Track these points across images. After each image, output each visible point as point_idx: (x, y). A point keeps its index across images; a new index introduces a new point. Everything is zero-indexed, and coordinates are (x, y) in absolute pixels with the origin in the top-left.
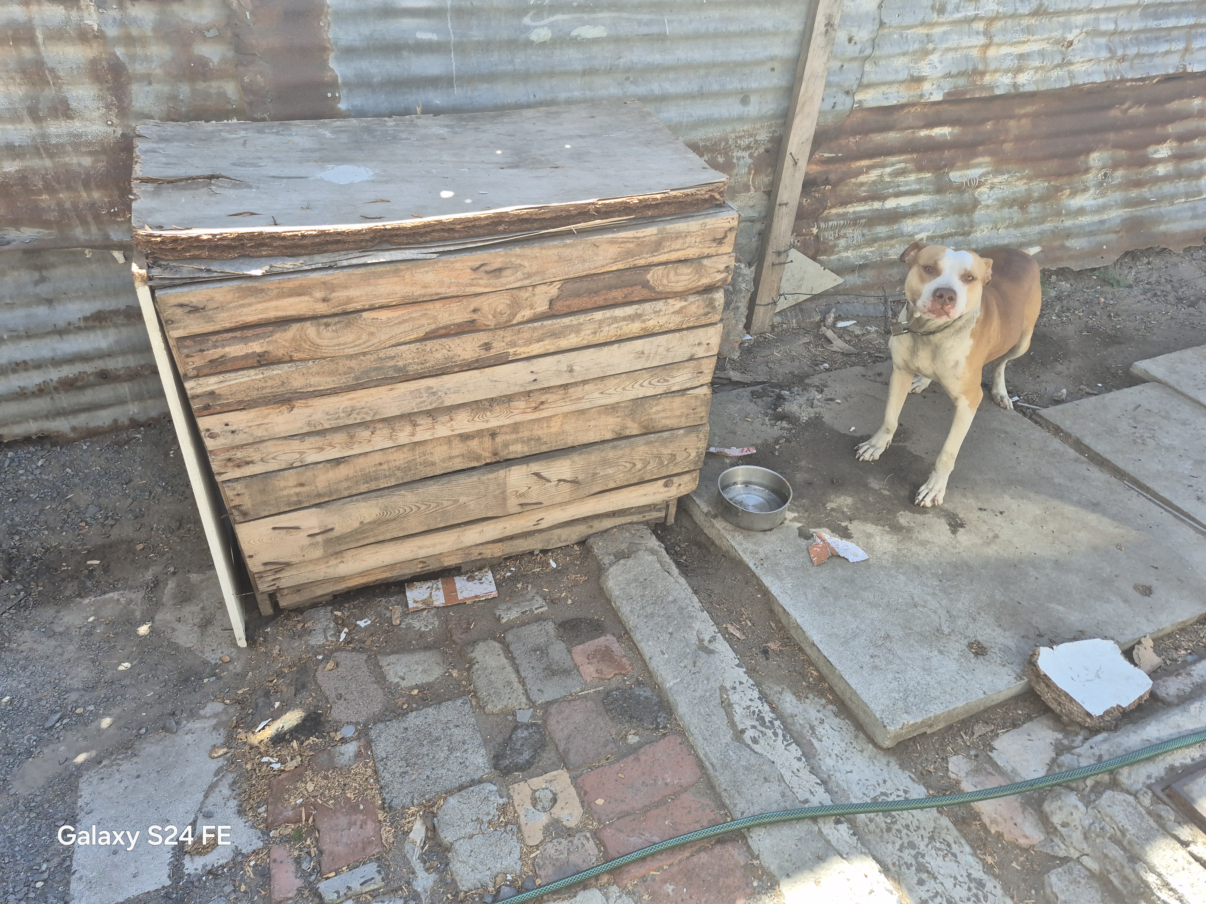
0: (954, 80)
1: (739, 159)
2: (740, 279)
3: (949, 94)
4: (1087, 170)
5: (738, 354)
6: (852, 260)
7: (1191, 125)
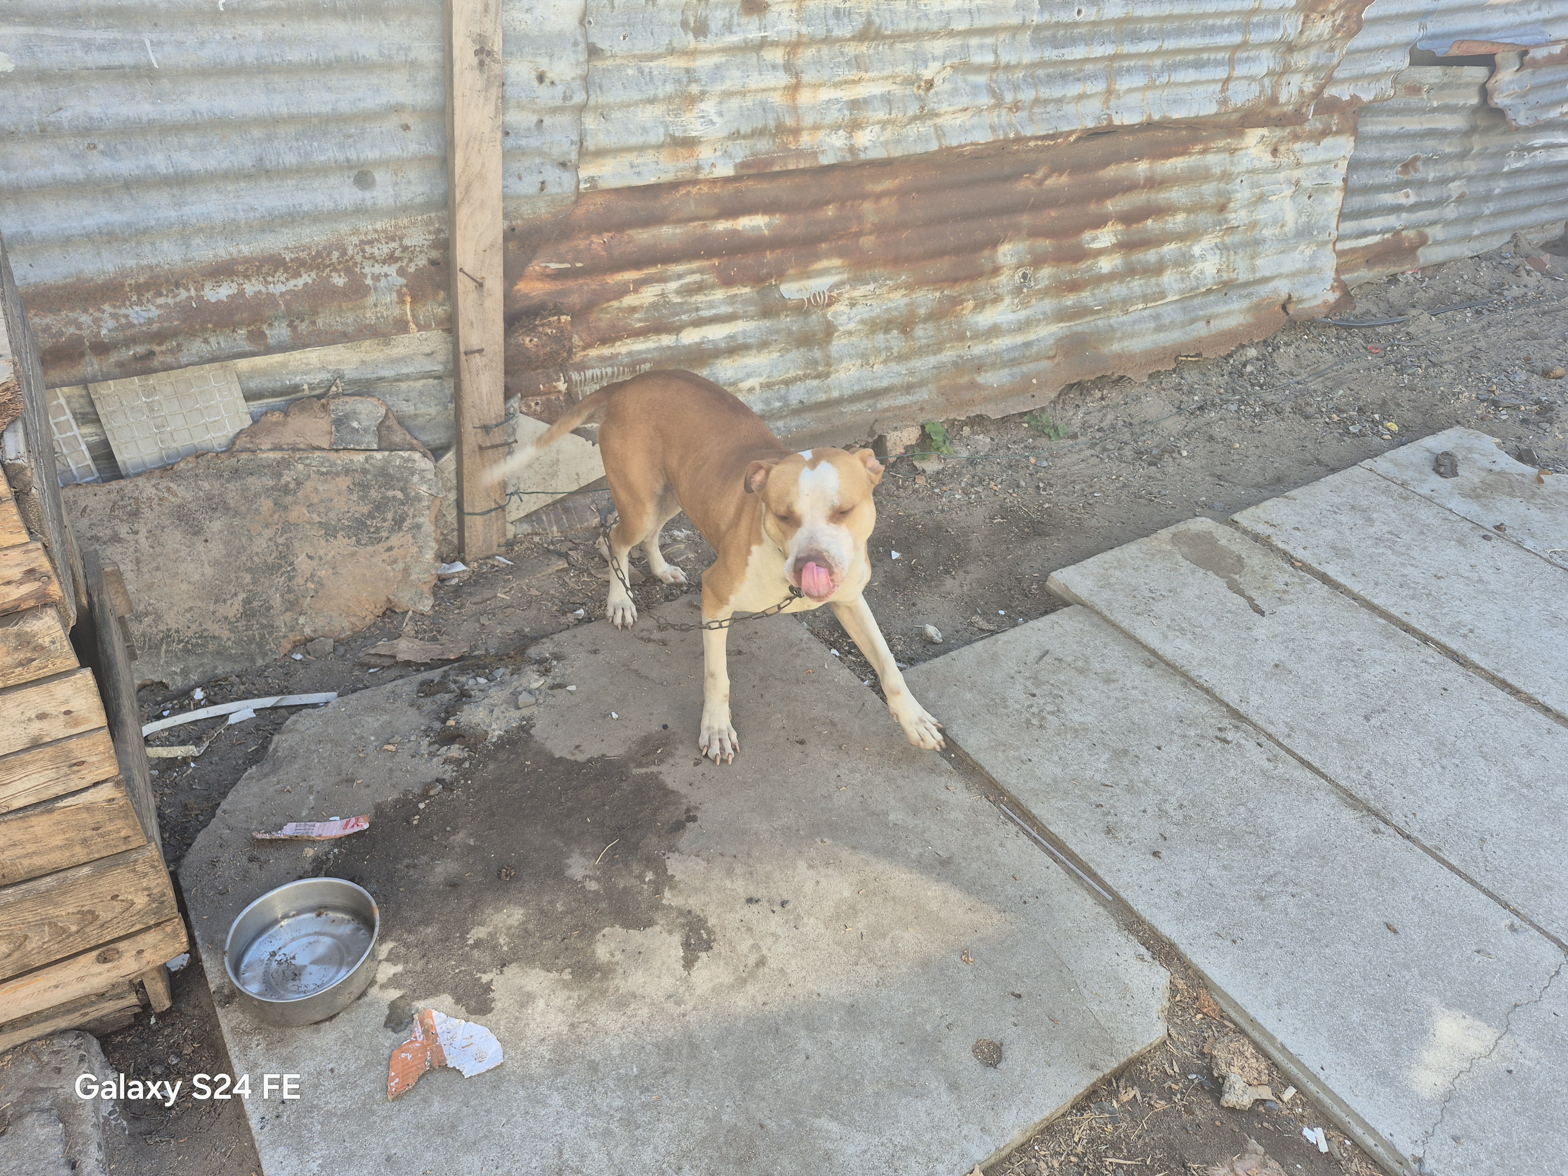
0: (750, 142)
1: (376, 278)
2: (416, 478)
3: (743, 165)
4: (996, 271)
5: (431, 602)
7: (1138, 199)
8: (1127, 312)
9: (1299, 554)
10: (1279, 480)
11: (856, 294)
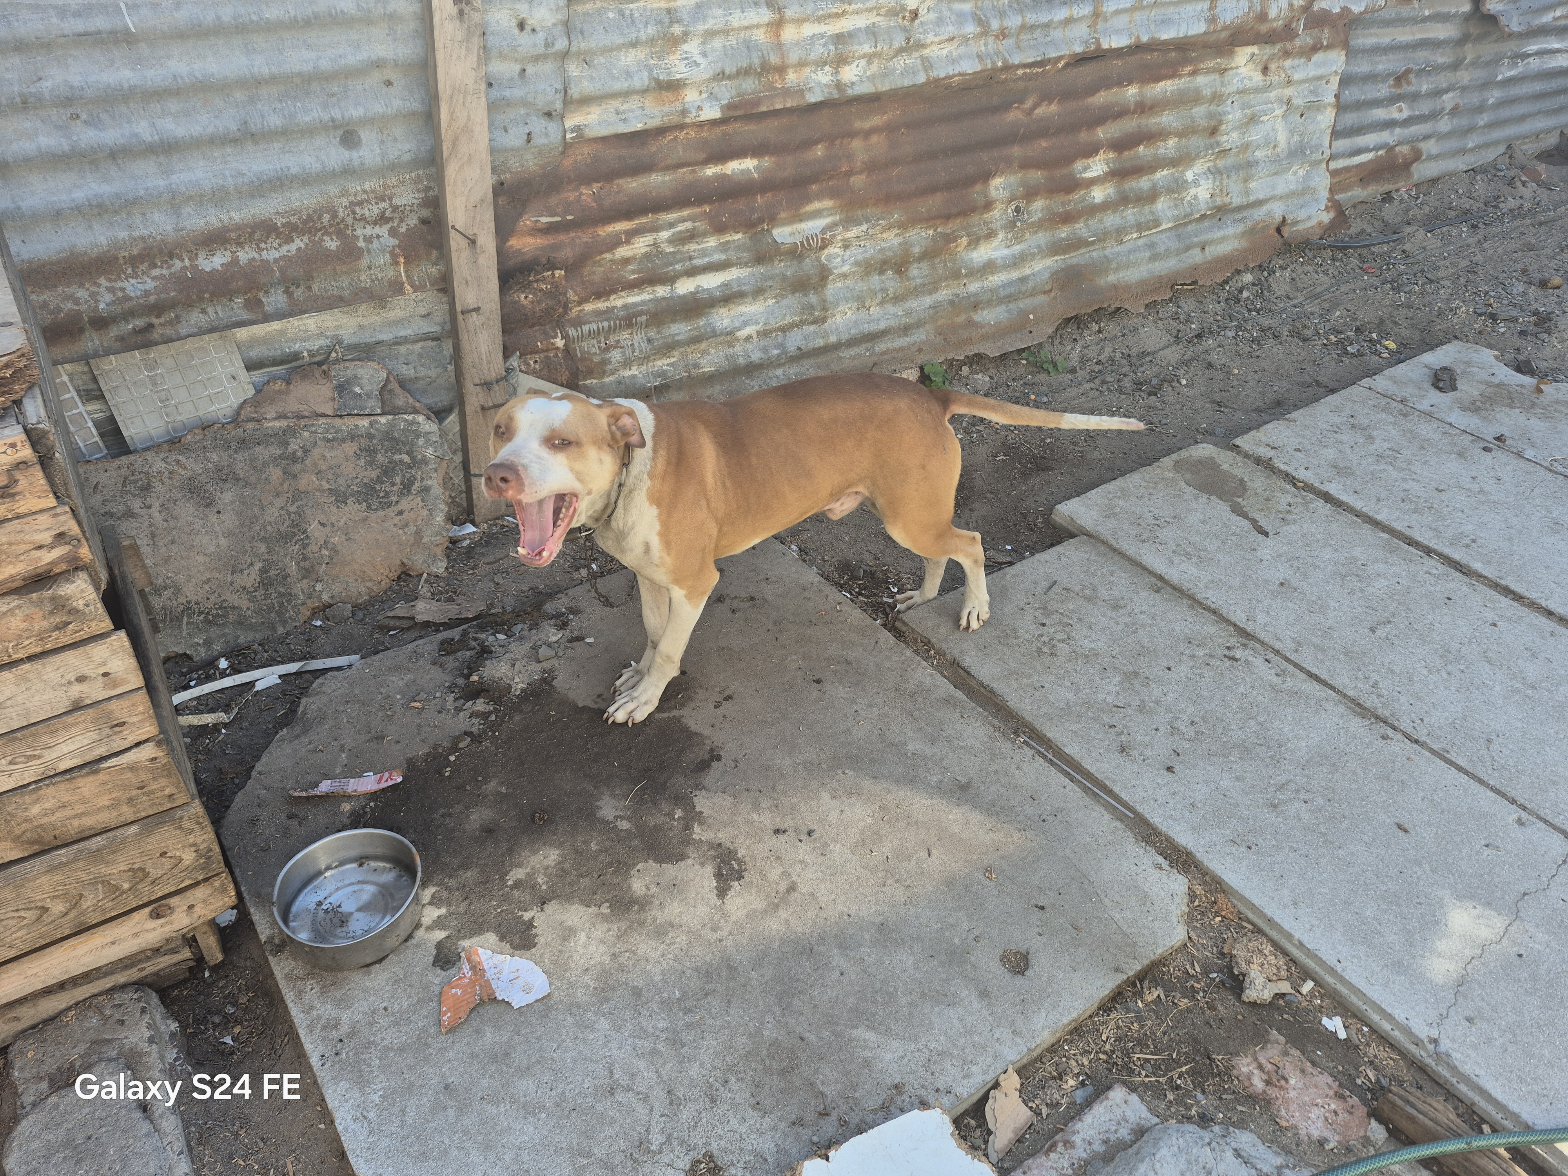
0: (735, 83)
1: (369, 240)
2: (421, 441)
3: (730, 106)
4: (988, 206)
5: (444, 564)
6: (641, 380)
7: (1128, 125)
8: (1121, 242)
9: (1302, 474)
10: (1279, 403)
11: (849, 235)
